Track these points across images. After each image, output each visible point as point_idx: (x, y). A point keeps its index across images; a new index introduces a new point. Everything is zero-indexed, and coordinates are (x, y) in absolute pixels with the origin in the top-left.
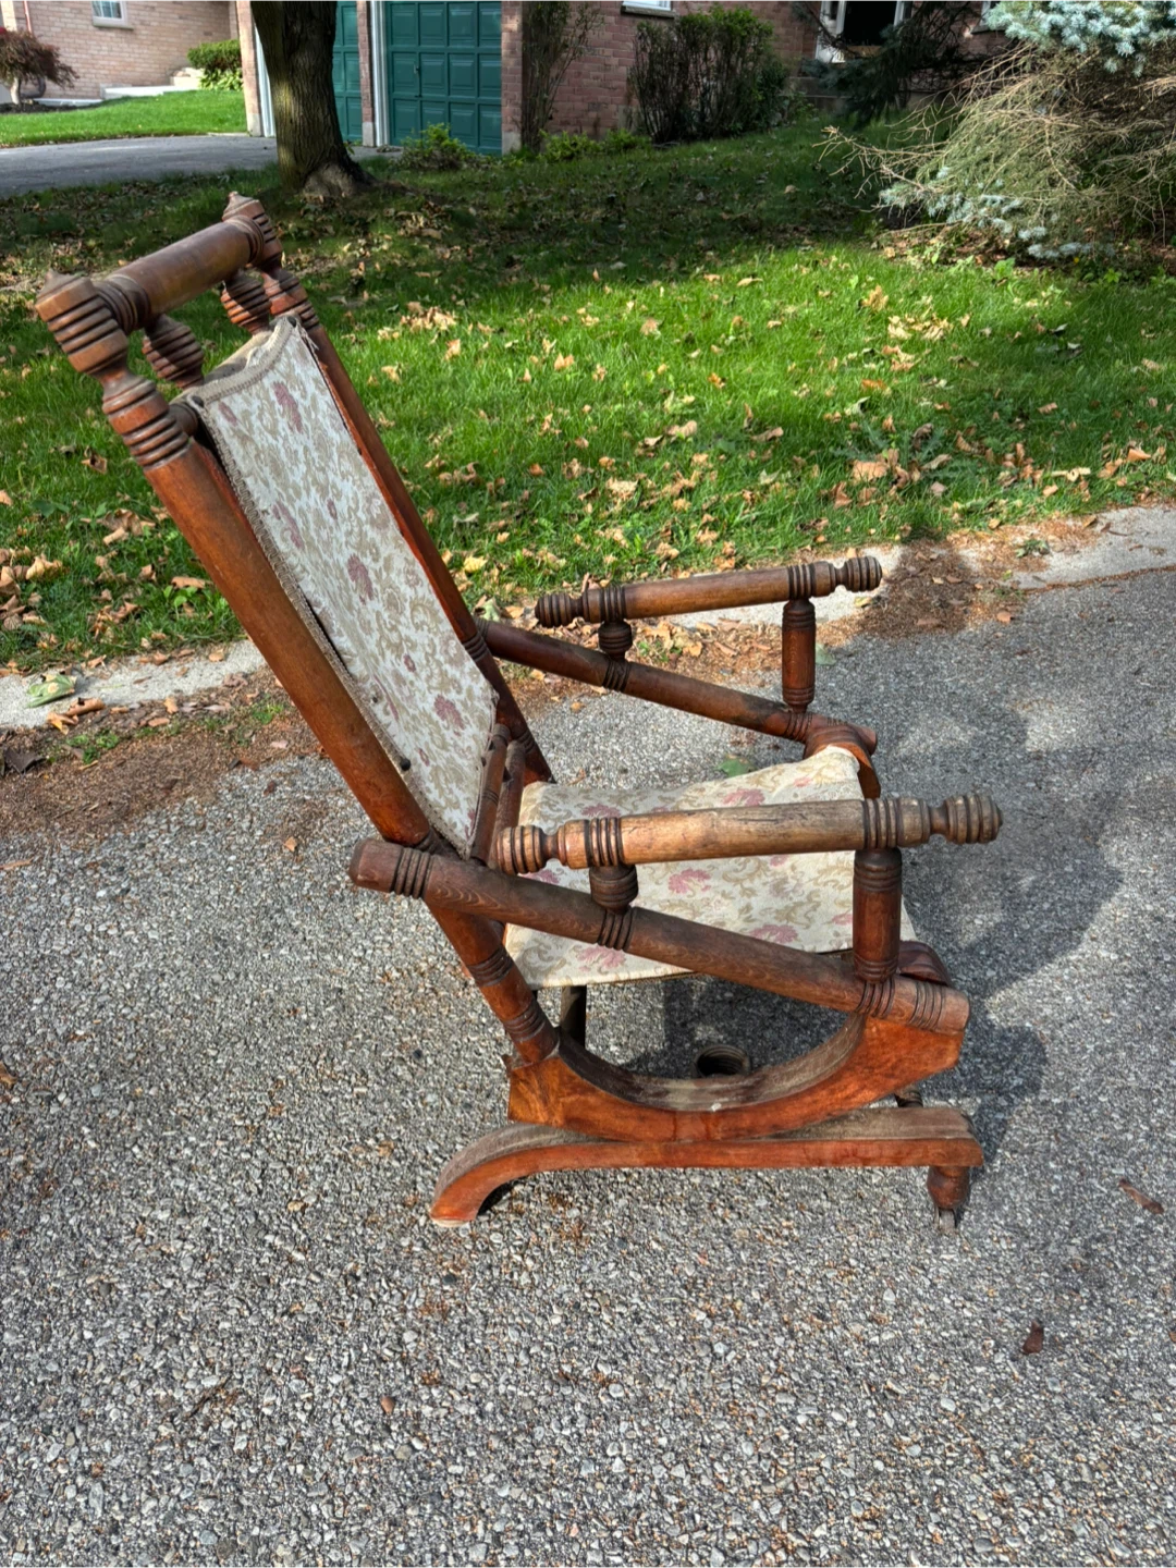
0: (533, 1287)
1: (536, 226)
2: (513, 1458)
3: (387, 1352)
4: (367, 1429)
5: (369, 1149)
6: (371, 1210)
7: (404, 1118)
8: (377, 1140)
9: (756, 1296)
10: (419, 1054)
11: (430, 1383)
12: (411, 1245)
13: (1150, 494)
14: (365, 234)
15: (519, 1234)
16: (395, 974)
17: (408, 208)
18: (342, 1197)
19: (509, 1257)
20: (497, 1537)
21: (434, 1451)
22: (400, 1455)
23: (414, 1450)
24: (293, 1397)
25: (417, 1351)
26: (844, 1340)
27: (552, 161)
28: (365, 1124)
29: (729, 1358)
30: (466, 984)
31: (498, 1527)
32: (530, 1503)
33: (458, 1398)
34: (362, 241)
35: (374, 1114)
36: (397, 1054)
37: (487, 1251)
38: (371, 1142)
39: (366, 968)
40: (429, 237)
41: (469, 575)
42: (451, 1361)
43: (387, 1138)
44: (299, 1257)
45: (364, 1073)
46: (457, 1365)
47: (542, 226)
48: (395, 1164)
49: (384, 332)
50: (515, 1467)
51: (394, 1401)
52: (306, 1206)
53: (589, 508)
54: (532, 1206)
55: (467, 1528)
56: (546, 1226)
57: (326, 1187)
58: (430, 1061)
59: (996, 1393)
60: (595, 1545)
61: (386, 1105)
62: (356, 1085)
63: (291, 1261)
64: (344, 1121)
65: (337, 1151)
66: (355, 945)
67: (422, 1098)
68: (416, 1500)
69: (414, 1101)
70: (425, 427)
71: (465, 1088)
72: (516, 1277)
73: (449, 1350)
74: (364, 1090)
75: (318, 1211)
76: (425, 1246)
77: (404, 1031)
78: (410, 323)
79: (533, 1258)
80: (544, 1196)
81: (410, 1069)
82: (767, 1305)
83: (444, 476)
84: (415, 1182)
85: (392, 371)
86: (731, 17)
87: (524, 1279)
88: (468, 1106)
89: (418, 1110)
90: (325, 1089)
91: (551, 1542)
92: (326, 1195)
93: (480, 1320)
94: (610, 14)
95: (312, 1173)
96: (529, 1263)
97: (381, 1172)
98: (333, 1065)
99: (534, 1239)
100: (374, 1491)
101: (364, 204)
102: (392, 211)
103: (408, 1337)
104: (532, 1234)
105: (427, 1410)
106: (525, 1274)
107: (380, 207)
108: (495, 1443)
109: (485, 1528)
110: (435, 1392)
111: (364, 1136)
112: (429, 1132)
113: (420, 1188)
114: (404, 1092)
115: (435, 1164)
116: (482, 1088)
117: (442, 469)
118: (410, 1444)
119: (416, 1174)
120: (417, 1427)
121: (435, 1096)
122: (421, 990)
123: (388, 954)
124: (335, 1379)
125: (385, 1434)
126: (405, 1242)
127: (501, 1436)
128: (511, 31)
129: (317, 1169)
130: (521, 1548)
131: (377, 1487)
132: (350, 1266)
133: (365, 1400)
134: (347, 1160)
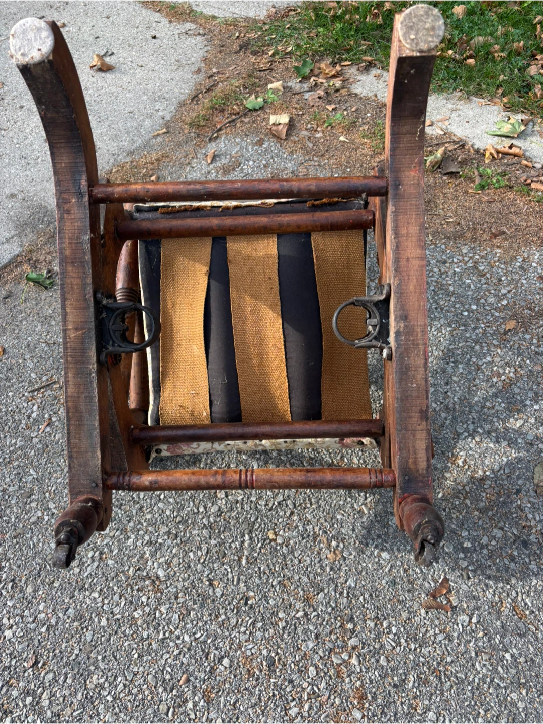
3: (212, 655)
4: (168, 677)
5: (329, 546)
6: (291, 578)
8: (338, 546)
11: (206, 696)
12: (281, 620)
15: (323, 685)
18: (290, 556)
19: (304, 689)
22: (161, 707)
23: (167, 714)
24: (169, 622)
25: (220, 674)
28: (343, 530)
35: (354, 530)
37: (300, 671)
38: (334, 543)
42: (222, 699)
43: (342, 552)
44: (244, 562)
46: (222, 705)
48: (328, 569)
51: (188, 681)
54: (347, 680)
56: (338, 701)
57: (291, 542)
62: (365, 505)
63: (240, 558)
64: (339, 517)
65: (317, 529)
71: (405, 571)
72: (293, 704)
73: (228, 693)
74: (366, 512)
75: (275, 549)
76: (284, 628)
79: (311, 708)
80: (358, 684)
84: (322, 590)
87: (293, 712)
88: (394, 583)
92: (287, 546)
93: (254, 700)
95: (296, 527)
96: (306, 707)
97: (318, 565)
99: (324, 699)
100: (139, 706)
103: (226, 662)
104: (327, 694)
105: (190, 705)
110: (202, 703)
111: (336, 537)
112: (360, 573)
113: (321, 595)
115: (341, 594)
118: (169, 708)
119: (329, 587)
120: (179, 706)
124: (187, 638)
125: (169, 690)
126: (281, 615)
129: (300, 528)
131: (141, 706)
132: (252, 594)
133: (182, 664)
134: (315, 539)
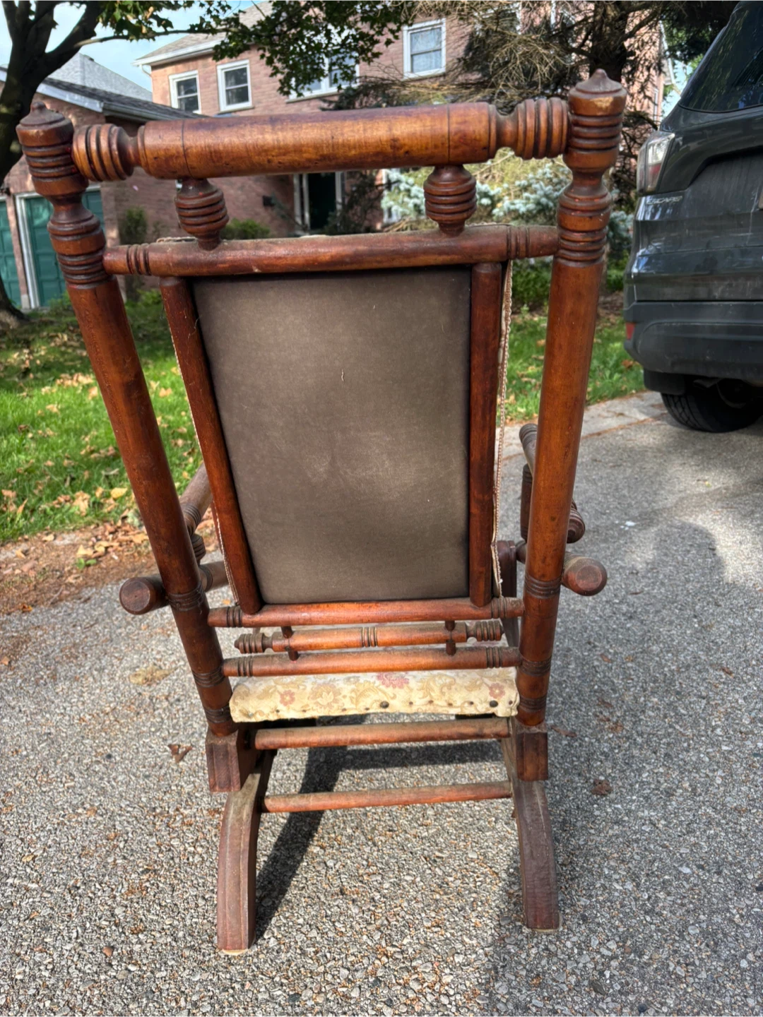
0: (203, 861)
1: (140, 335)
2: (201, 958)
3: (104, 923)
4: (95, 969)
5: (79, 815)
6: (84, 848)
7: (103, 791)
8: (85, 808)
9: (349, 831)
10: (109, 756)
11: (136, 932)
12: (115, 860)
13: (511, 420)
14: (28, 347)
15: (190, 836)
16: (88, 717)
17: (56, 331)
18: (62, 846)
19: (185, 850)
20: (195, 1005)
21: (145, 968)
22: (120, 977)
23: (130, 971)
24: (38, 964)
25: (125, 917)
26: (407, 839)
27: (147, 305)
28: (75, 802)
29: (337, 866)
30: (138, 713)
31: (195, 998)
32: (215, 979)
33: (158, 935)
34: (26, 351)
35: (81, 795)
36: (94, 759)
37: (170, 850)
38: (80, 811)
39: (67, 718)
40: (71, 346)
41: (115, 500)
42: (151, 917)
43: (92, 806)
44: (34, 886)
45: (71, 774)
46: (155, 918)
47: (144, 336)
48: (99, 818)
49: (45, 390)
50: (203, 962)
51: (113, 948)
52: (35, 857)
53: (191, 460)
55: (173, 1004)
56: (209, 827)
57: (50, 843)
58: (118, 758)
59: (499, 843)
60: (263, 989)
61: (89, 788)
62: (66, 782)
63: (27, 890)
64: (59, 803)
65: (55, 821)
66: (58, 707)
67: (114, 779)
68: (134, 999)
69: (109, 782)
70: (79, 433)
71: (144, 767)
72: (191, 859)
73: (149, 911)
74: (72, 784)
75: (46, 857)
76: (125, 858)
77: (98, 746)
78: (63, 383)
79: (202, 846)
80: (205, 812)
81: (104, 765)
82: (357, 834)
83: (93, 456)
84: (114, 825)
85: (54, 408)
86: (245, 225)
87: (197, 859)
88: (147, 777)
89: (112, 786)
90: (44, 789)
91: (233, 996)
92: (50, 847)
93: (168, 889)
94: (173, 227)
95: (38, 838)
96: (199, 849)
97: (90, 826)
98: (48, 775)
99: (201, 836)
100: (104, 1002)
101: (26, 332)
102: (45, 334)
103: (118, 911)
105: (137, 948)
106: (197, 857)
107: (38, 332)
108: (187, 953)
109: (186, 1001)
110: (141, 936)
111: (75, 808)
112: (122, 796)
114: (101, 779)
115: (128, 812)
116: (156, 764)
117: (92, 452)
118: (127, 969)
119: (115, 820)
120: (131, 958)
121: (124, 776)
122: (107, 722)
123: (81, 708)
124: (68, 947)
125: (108, 968)
126: (110, 860)
127: (192, 948)
128: (113, 239)
129: (42, 834)
130: (212, 1005)
131: (106, 999)
132: (71, 883)
133: (92, 953)
134: (64, 824)
